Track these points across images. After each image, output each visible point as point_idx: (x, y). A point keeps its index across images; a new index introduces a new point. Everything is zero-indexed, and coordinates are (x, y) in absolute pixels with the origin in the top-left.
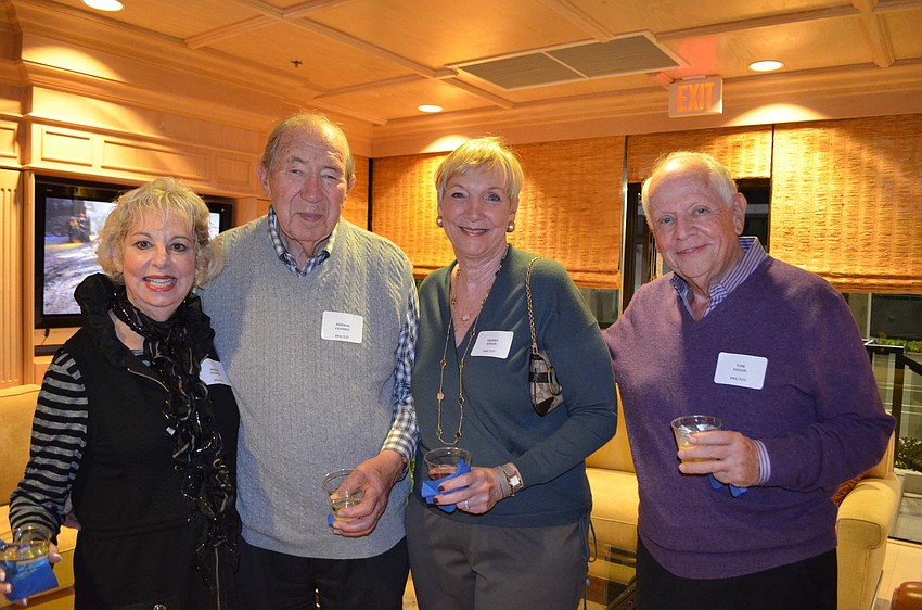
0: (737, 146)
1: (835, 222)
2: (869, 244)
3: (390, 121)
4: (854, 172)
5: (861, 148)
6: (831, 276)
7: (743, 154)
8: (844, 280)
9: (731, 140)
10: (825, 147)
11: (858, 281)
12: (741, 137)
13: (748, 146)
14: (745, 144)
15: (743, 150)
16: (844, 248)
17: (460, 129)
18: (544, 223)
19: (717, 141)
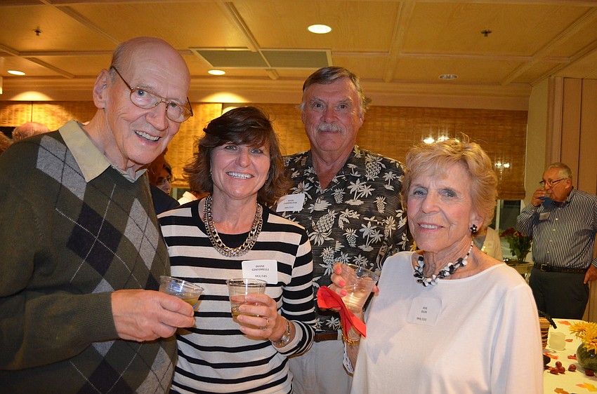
0: (17, 110)
7: (19, 114)
9: (15, 107)
10: (53, 114)
12: (18, 106)
13: (22, 111)
14: (20, 110)
19: (8, 107)
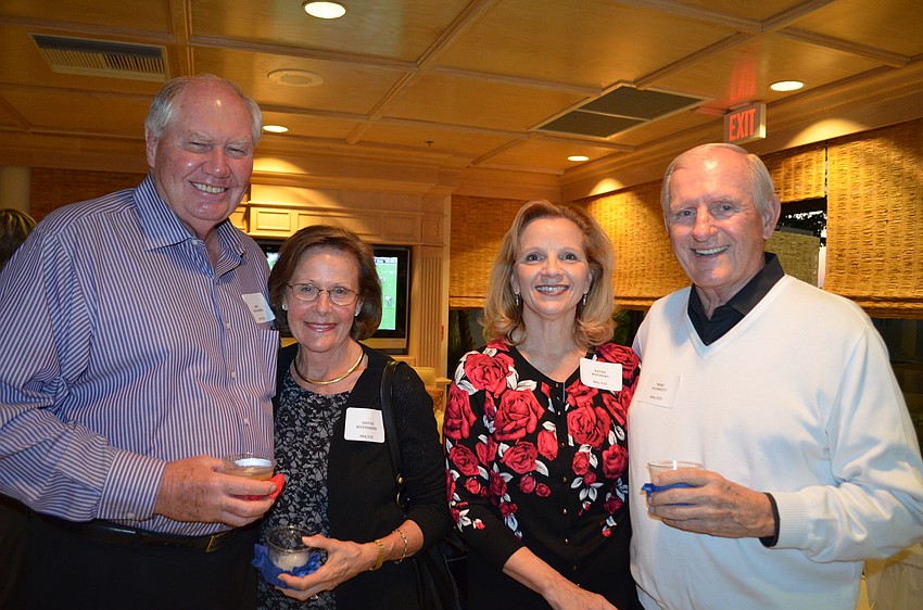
0: (798, 167)
1: (880, 241)
2: (910, 264)
3: (566, 170)
4: (896, 184)
5: (902, 158)
6: (873, 300)
8: (885, 305)
9: (793, 161)
10: (870, 160)
11: (895, 305)
13: (807, 167)
14: (804, 165)
15: (804, 170)
16: (888, 270)
17: (610, 173)
18: (662, 254)
19: (783, 164)
